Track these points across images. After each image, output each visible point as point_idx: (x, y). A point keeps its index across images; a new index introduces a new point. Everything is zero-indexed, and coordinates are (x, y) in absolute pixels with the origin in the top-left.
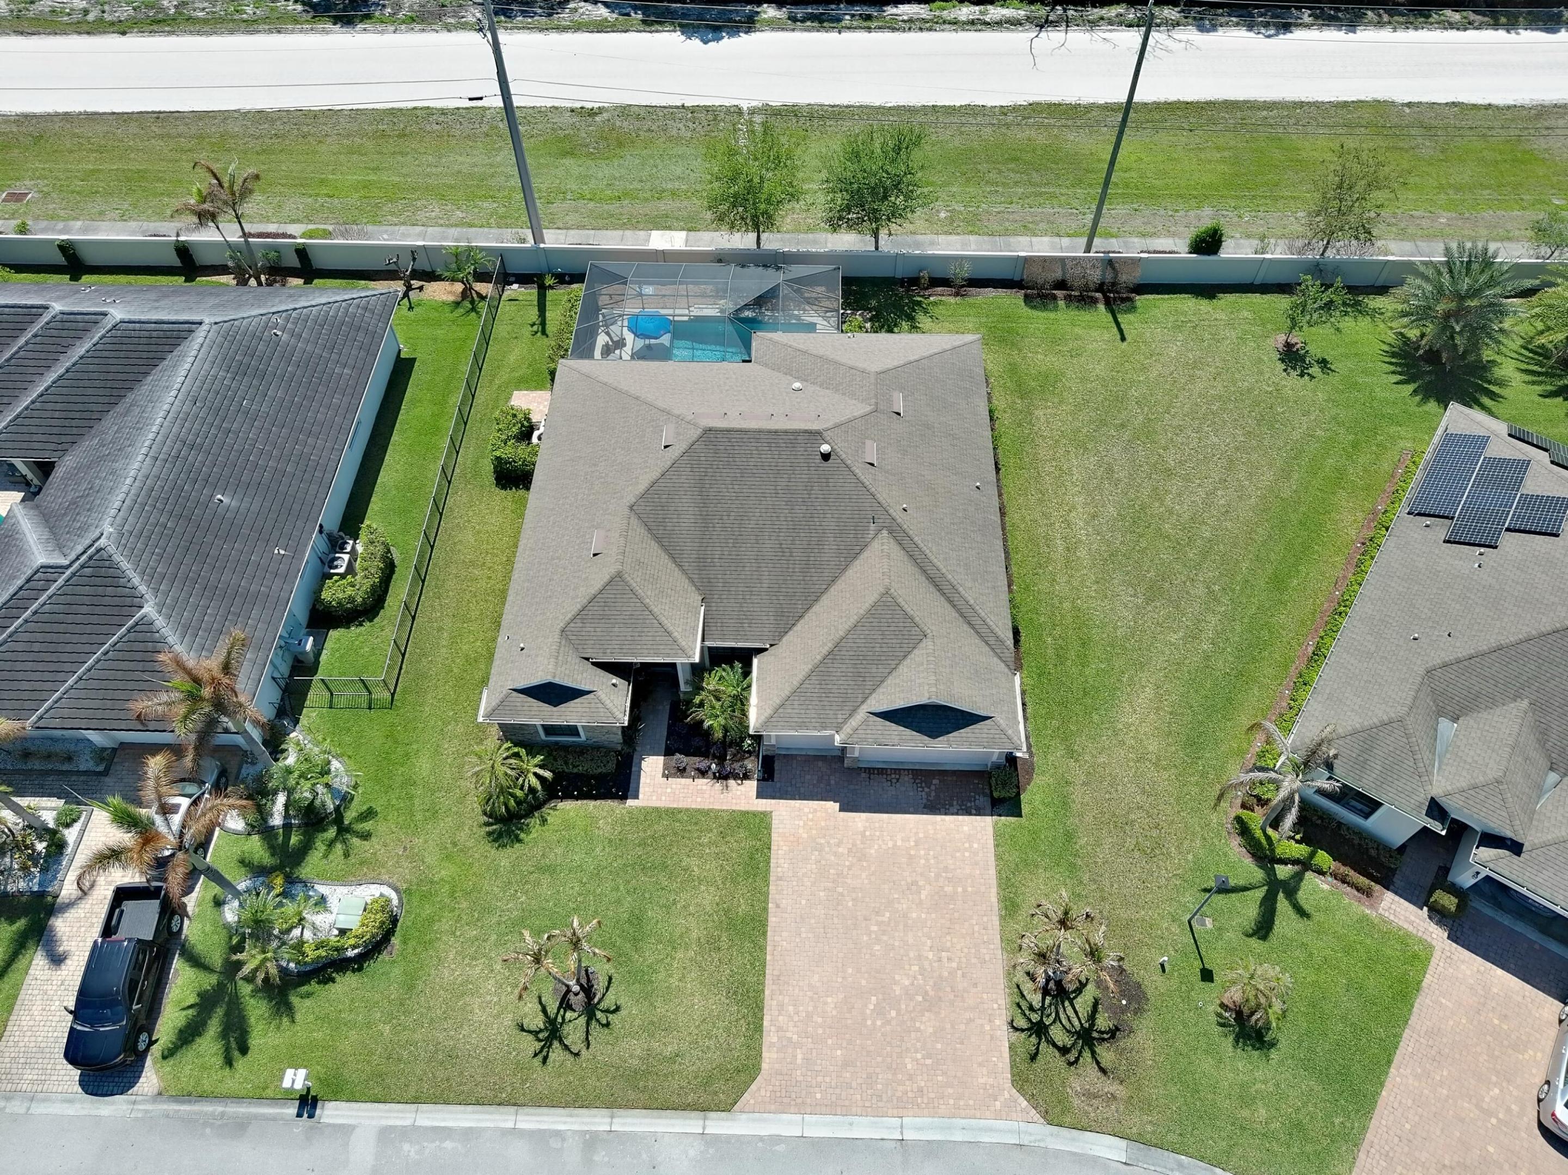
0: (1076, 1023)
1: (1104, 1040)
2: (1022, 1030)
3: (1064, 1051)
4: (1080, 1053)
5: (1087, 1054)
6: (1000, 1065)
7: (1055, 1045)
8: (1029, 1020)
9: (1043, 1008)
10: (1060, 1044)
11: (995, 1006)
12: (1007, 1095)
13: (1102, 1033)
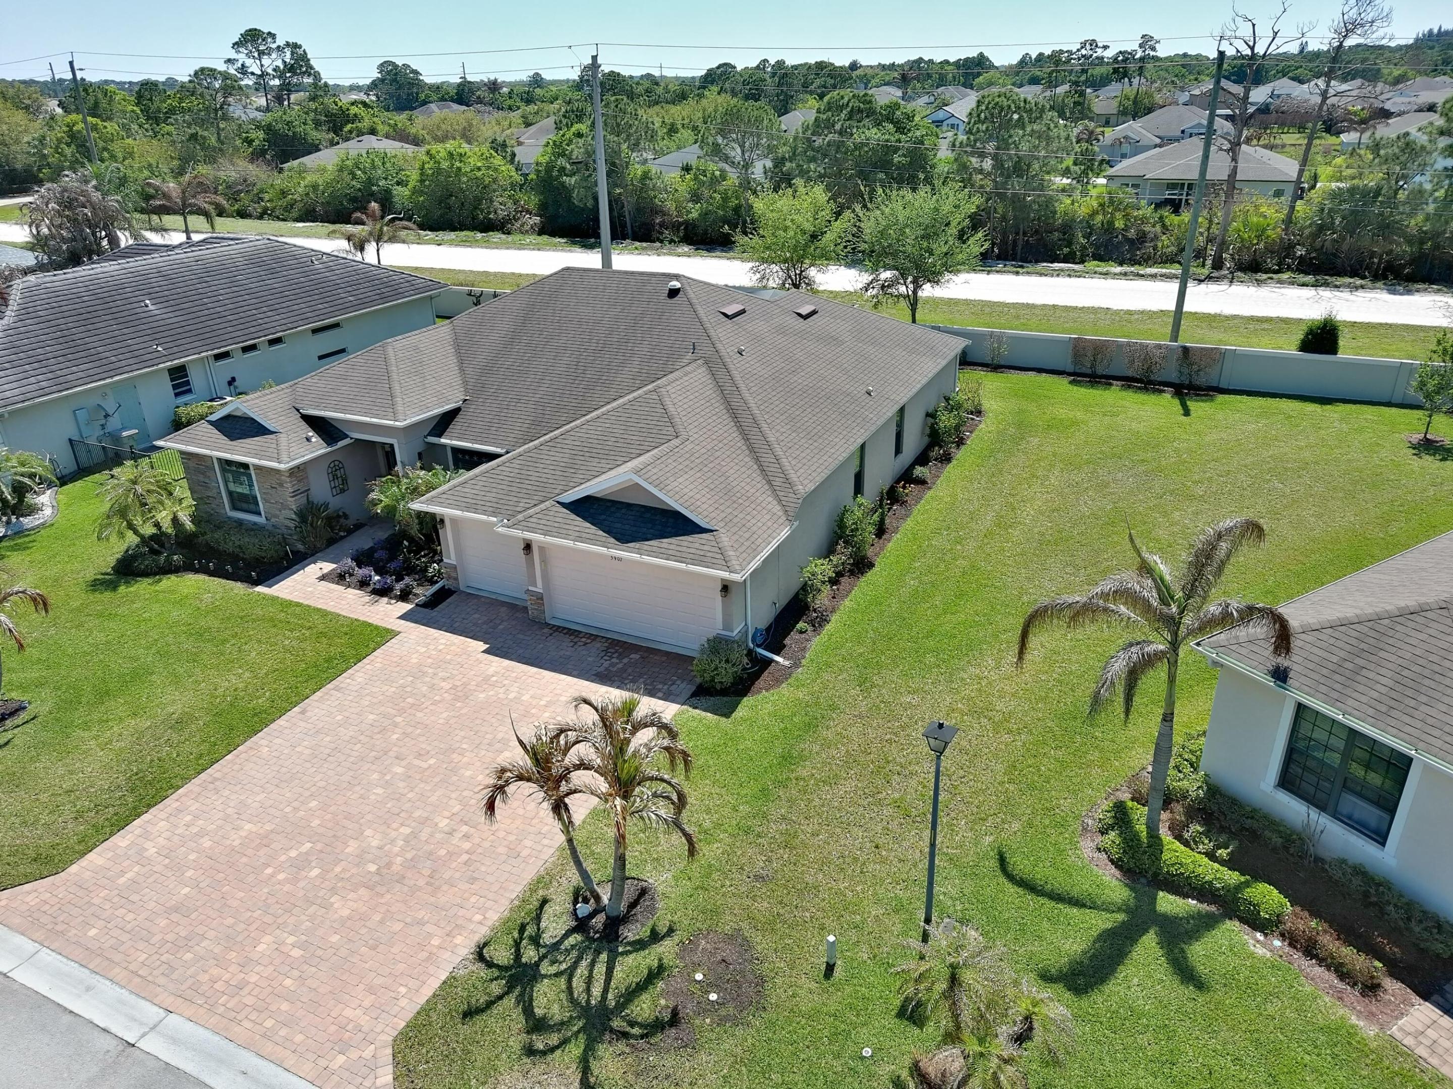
0: (597, 991)
1: (625, 1035)
2: (490, 965)
3: (537, 1025)
4: (564, 1042)
5: (575, 1050)
6: (403, 1002)
7: (528, 1011)
8: (518, 955)
9: (556, 946)
10: (539, 1012)
11: (478, 917)
12: (369, 1052)
13: (632, 1024)
